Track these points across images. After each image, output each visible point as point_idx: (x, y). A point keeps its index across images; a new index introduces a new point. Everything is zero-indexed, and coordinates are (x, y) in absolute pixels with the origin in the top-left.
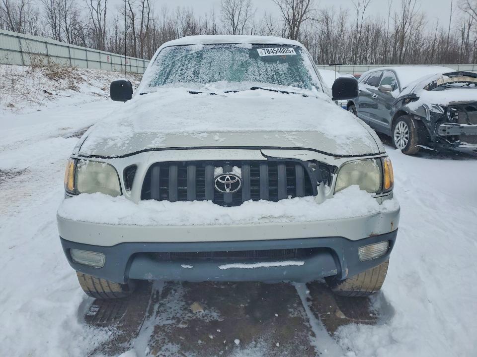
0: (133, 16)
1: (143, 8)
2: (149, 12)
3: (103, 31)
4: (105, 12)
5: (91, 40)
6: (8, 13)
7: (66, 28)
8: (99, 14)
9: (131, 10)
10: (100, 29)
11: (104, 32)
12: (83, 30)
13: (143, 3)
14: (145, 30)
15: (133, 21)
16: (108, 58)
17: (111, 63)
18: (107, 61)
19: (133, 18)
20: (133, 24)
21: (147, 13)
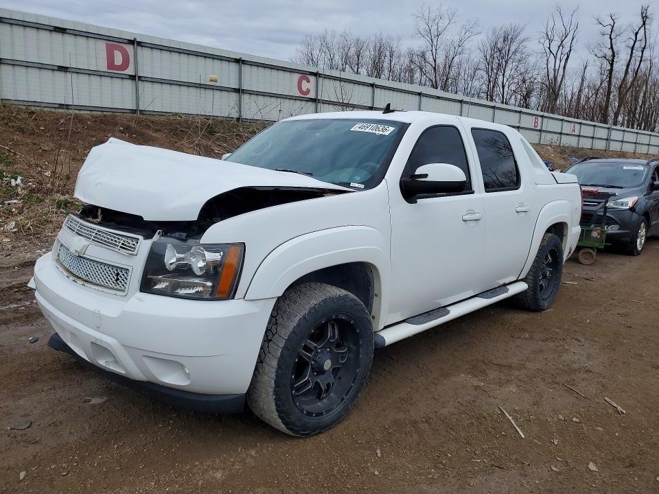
0: (613, 56)
1: (635, 42)
2: (644, 48)
4: (568, 57)
6: (435, 68)
7: (503, 83)
9: (612, 48)
13: (636, 34)
14: (630, 79)
15: (612, 65)
16: (535, 122)
17: (540, 131)
18: (533, 127)
19: (613, 61)
20: (611, 70)
21: (641, 49)
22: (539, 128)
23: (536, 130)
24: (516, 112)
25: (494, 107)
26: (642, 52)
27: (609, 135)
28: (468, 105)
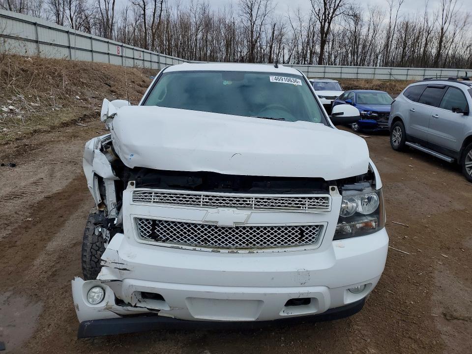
0: (145, 6)
2: (162, 2)
3: (110, 21)
5: (97, 31)
7: (71, 16)
8: (107, 3)
10: (108, 20)
11: (112, 23)
12: (89, 19)
15: (144, 11)
16: (118, 50)
17: (122, 56)
18: (117, 54)
19: (145, 8)
20: (144, 14)
21: (160, 2)
22: (120, 54)
23: (118, 56)
24: (105, 42)
25: (91, 38)
26: (161, 4)
27: (159, 59)
28: (74, 36)
